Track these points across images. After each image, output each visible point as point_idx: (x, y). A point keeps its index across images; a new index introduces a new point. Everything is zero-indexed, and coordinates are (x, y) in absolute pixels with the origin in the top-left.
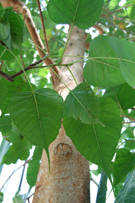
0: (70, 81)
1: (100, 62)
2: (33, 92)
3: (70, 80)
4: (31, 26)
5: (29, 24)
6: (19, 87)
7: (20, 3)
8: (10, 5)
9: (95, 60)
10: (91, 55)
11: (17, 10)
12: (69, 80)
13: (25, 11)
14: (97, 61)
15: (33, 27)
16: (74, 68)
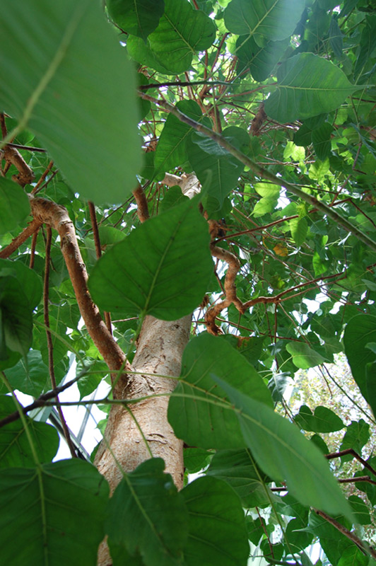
0: (150, 393)
1: (204, 391)
2: (38, 472)
3: (151, 389)
4: (75, 261)
5: (71, 256)
6: (17, 434)
7: (57, 210)
8: (35, 211)
9: (193, 386)
10: (186, 374)
11: (49, 223)
12: (149, 388)
13: (65, 229)
14: (197, 388)
15: (79, 264)
16: (162, 359)
